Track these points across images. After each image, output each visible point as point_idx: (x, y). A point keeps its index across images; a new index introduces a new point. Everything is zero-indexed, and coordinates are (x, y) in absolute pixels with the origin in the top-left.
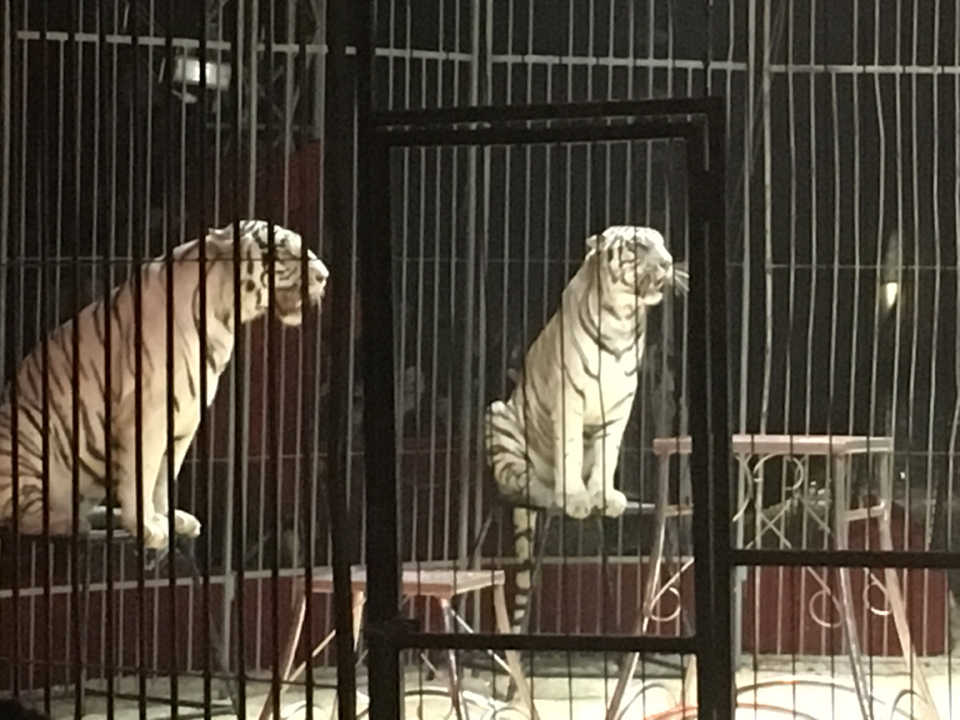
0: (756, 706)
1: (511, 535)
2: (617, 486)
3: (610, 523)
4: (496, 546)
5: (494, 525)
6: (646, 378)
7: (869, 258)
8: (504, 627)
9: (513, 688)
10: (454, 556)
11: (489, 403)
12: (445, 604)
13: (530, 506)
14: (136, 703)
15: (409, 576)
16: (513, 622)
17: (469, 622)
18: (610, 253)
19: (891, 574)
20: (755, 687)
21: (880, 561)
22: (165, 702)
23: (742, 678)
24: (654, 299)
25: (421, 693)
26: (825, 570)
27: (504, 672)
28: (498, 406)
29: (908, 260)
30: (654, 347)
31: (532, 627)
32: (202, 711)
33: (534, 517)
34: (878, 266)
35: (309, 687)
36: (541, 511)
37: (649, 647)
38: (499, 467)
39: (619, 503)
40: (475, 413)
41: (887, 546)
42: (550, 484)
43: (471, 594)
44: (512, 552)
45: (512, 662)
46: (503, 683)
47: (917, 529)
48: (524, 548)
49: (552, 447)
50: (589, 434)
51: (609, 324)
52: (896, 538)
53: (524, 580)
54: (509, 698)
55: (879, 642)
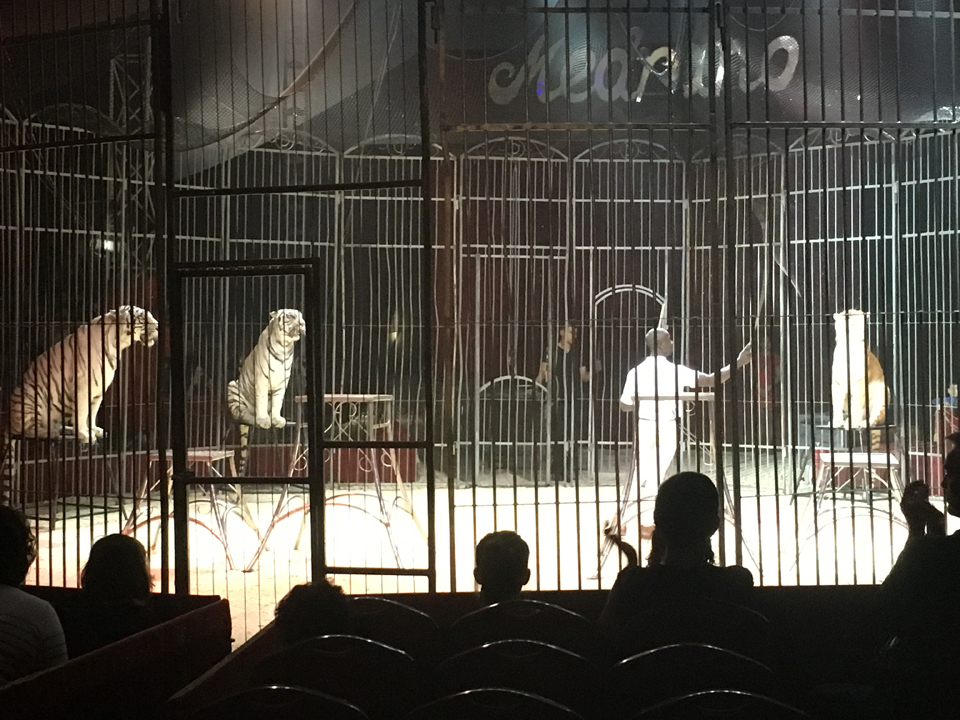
0: (334, 504)
1: (239, 436)
2: (282, 415)
3: (280, 430)
4: (231, 440)
5: (231, 432)
6: (294, 371)
7: (384, 322)
8: (234, 474)
9: (238, 499)
10: (214, 444)
11: (229, 382)
12: (209, 464)
13: (246, 424)
14: (75, 507)
15: (190, 453)
16: (238, 471)
17: (221, 473)
18: (279, 318)
19: (392, 450)
20: (334, 497)
21: (388, 446)
22: (87, 506)
23: (328, 494)
24: (297, 338)
25: (196, 502)
26: (367, 450)
27: (234, 492)
28: (233, 383)
29: (400, 323)
30: (298, 359)
31: (246, 474)
32: (103, 510)
33: (247, 428)
34: (388, 326)
35: (149, 500)
36: (250, 425)
37: (294, 481)
38: (233, 408)
39: (282, 422)
40: (223, 385)
41: (391, 439)
42: (255, 414)
43: (222, 460)
44: (239, 442)
45: (237, 488)
46: (234, 497)
47: (404, 431)
48: (244, 441)
49: (255, 399)
50: (271, 394)
51: (277, 348)
52: (395, 436)
53: (244, 454)
54: (237, 503)
55: (388, 477)
